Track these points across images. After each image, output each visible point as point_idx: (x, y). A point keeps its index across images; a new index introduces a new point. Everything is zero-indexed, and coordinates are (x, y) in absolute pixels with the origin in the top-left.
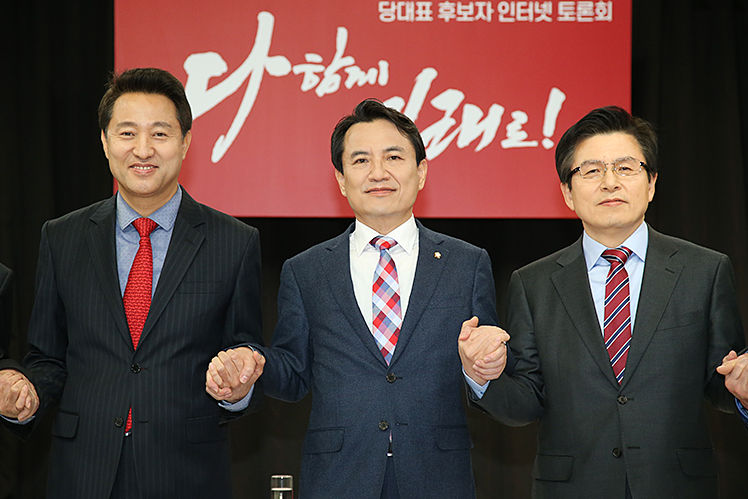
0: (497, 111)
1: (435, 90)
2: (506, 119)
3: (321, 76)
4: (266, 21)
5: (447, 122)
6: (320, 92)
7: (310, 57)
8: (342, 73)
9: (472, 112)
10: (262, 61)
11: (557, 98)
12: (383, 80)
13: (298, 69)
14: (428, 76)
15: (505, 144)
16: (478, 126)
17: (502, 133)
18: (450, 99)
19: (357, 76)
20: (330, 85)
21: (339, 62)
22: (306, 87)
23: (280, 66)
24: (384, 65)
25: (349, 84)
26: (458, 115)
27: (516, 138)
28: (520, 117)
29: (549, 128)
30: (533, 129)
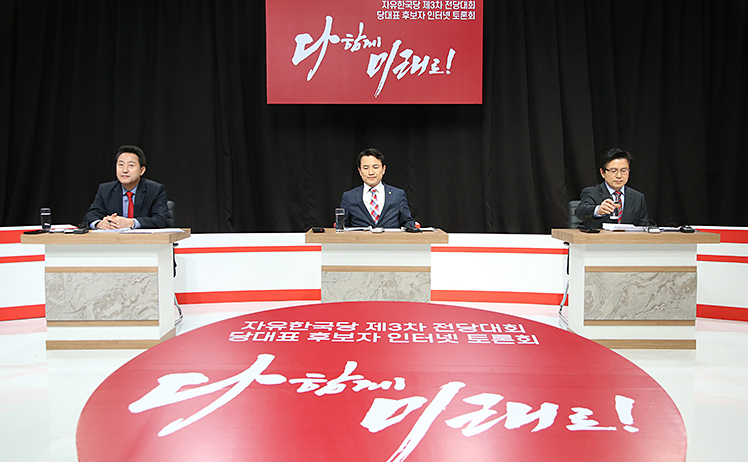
0: (427, 58)
1: (401, 49)
2: (431, 62)
3: (353, 43)
4: (329, 20)
5: (406, 63)
6: (352, 50)
7: (348, 35)
8: (361, 42)
9: (416, 59)
10: (327, 37)
11: (452, 53)
12: (379, 45)
13: (343, 41)
14: (398, 43)
15: (431, 72)
16: (419, 65)
17: (429, 68)
18: (407, 54)
19: (367, 43)
20: (356, 47)
21: (360, 38)
22: (346, 48)
23: (335, 39)
24: (379, 38)
25: (364, 47)
26: (410, 60)
27: (435, 70)
28: (437, 61)
29: (449, 66)
30: (443, 66)
